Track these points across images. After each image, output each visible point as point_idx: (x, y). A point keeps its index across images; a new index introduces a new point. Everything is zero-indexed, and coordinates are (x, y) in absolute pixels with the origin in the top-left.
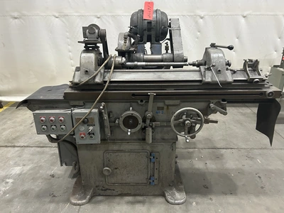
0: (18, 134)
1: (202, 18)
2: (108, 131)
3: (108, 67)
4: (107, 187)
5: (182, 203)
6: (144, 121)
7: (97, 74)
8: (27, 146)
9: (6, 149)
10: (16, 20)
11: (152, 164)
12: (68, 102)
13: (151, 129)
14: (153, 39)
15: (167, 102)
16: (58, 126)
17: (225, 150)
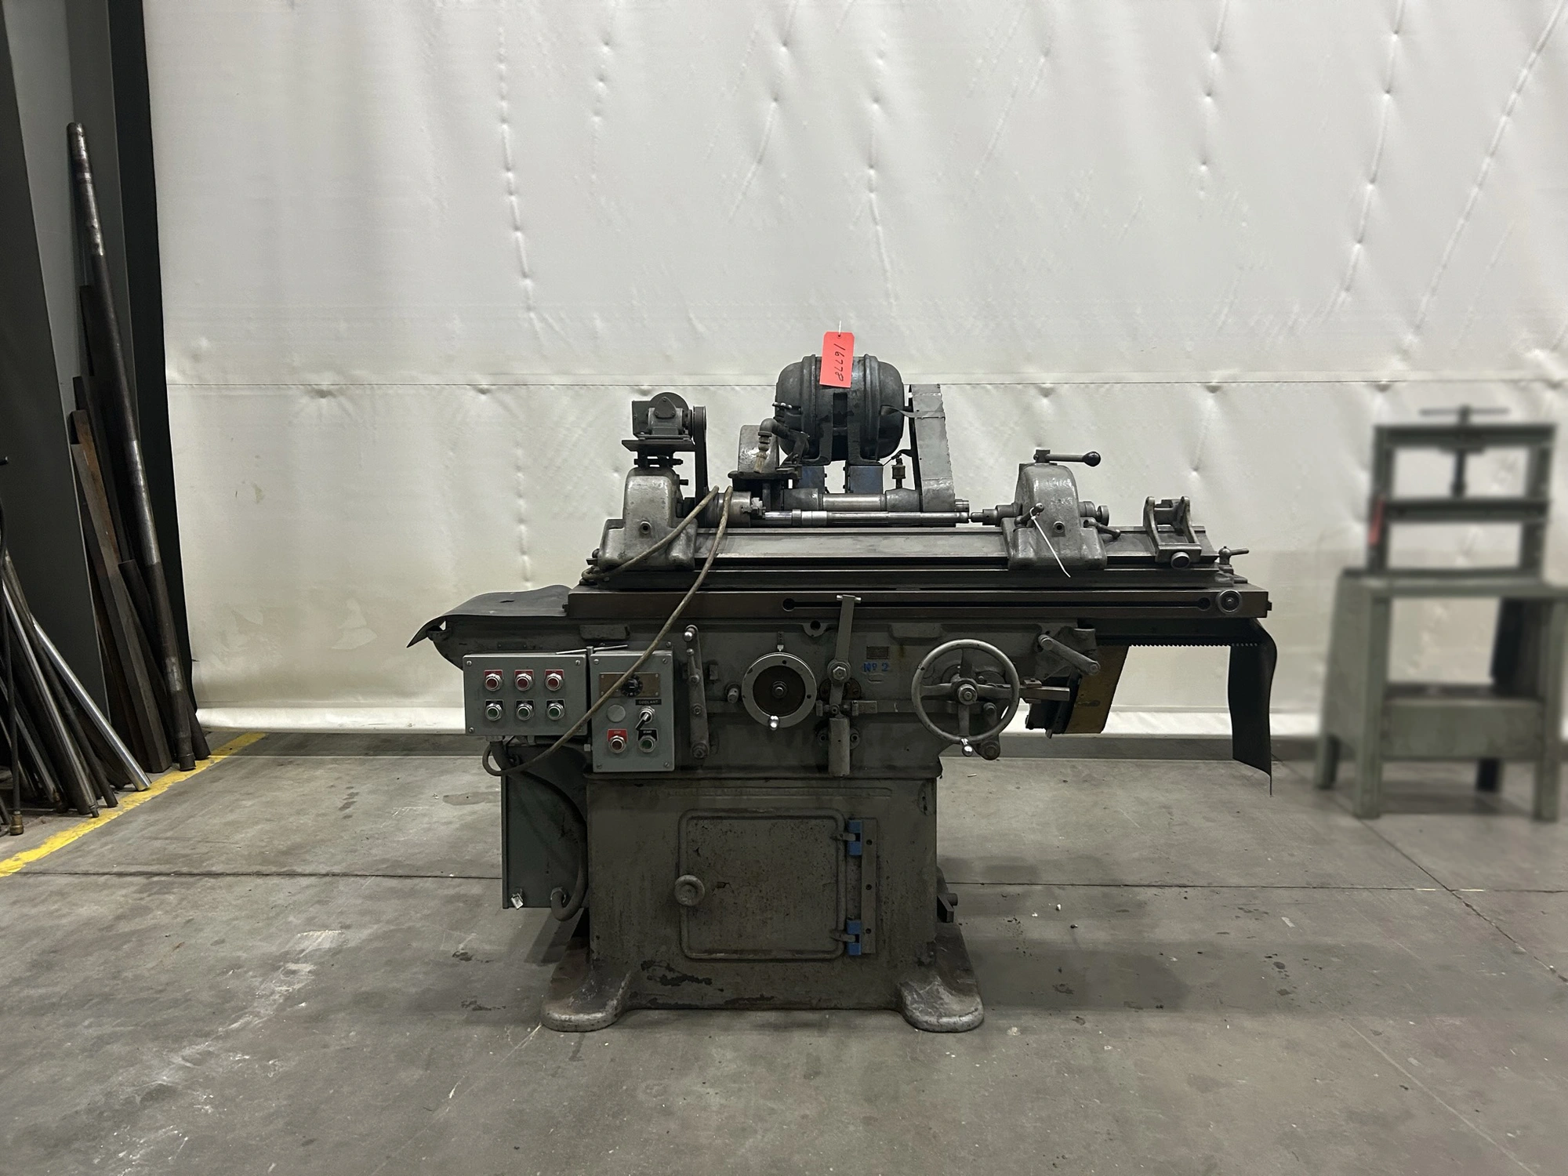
0: (297, 838)
1: (1046, 393)
2: (700, 730)
3: (707, 521)
4: (683, 967)
5: (969, 1028)
6: (824, 695)
7: (677, 536)
8: (345, 875)
9: (259, 881)
10: (323, 401)
11: (852, 866)
12: (575, 629)
13: (846, 722)
14: (853, 448)
15: (901, 629)
16: (541, 702)
17: (1154, 891)
